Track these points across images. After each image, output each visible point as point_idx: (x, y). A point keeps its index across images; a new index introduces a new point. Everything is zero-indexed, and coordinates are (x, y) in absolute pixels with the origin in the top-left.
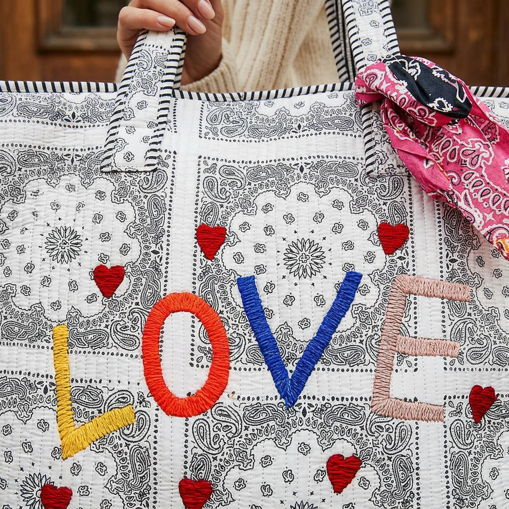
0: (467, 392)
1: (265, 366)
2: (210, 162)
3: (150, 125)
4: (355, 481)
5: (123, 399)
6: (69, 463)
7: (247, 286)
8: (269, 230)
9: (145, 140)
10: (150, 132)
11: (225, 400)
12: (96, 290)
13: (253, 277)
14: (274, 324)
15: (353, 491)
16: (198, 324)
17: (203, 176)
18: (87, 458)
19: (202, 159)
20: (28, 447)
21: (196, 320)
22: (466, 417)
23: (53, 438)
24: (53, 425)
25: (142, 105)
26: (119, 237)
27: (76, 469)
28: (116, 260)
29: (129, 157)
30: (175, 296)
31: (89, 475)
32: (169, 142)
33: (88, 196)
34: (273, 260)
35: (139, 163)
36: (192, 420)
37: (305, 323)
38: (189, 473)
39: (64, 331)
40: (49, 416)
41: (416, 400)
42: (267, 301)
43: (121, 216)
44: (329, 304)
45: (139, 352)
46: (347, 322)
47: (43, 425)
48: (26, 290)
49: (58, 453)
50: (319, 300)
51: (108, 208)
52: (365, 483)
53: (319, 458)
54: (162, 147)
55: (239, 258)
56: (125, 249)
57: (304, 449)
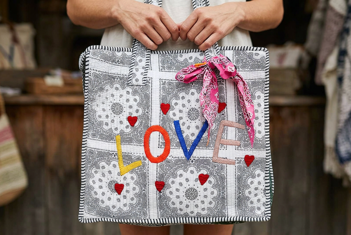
0: (244, 157)
1: (181, 148)
2: (164, 81)
3: (143, 68)
4: (207, 182)
5: (139, 159)
6: (123, 177)
7: (177, 123)
8: (184, 106)
9: (142, 74)
10: (143, 71)
11: (169, 158)
12: (128, 124)
13: (178, 121)
14: (184, 135)
15: (207, 184)
16: (161, 135)
17: (162, 86)
18: (128, 175)
19: (161, 80)
20: (110, 172)
21: (160, 134)
22: (243, 164)
23: (118, 169)
24: (118, 166)
25: (141, 61)
26: (135, 107)
27: (125, 178)
28: (134, 115)
29: (137, 80)
30: (154, 126)
31: (129, 180)
32: (150, 74)
33: (124, 92)
34: (184, 115)
35: (140, 82)
36: (159, 164)
37: (193, 134)
38: (158, 179)
39: (119, 137)
40: (116, 163)
41: (226, 158)
42: (183, 128)
43: (135, 100)
44: (200, 129)
45: (143, 144)
46: (205, 135)
47: (115, 166)
48: (107, 124)
49: (119, 174)
50: (197, 127)
51: (131, 97)
52: (210, 182)
53: (196, 175)
54: (148, 76)
55: (174, 115)
56: (137, 111)
57: (192, 172)
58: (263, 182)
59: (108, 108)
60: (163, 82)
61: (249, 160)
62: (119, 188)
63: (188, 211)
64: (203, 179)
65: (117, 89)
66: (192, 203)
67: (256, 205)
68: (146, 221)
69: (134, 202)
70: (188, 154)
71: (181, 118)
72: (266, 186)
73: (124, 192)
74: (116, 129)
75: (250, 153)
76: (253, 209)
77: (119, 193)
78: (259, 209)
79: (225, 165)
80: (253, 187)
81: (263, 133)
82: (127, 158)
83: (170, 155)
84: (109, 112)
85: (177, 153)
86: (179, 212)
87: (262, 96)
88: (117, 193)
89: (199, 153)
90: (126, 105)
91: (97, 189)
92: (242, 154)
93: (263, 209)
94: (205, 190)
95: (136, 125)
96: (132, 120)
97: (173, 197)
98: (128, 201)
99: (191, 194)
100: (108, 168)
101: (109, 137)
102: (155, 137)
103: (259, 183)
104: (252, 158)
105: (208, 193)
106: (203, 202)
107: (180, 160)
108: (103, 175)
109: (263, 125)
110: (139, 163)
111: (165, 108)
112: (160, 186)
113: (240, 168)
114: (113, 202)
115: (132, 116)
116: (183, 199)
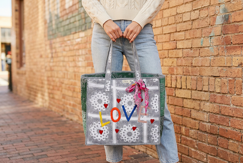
58: (157, 129)
59: (96, 101)
60: (117, 90)
61: (152, 121)
62: (101, 132)
63: (128, 140)
64: (134, 129)
65: (100, 93)
66: (130, 138)
67: (155, 138)
68: (112, 144)
69: (107, 137)
70: (128, 119)
71: (125, 105)
72: (159, 131)
73: (103, 134)
74: (100, 109)
75: (153, 118)
76: (154, 140)
77: (101, 134)
78: (156, 140)
79: (143, 123)
80: (153, 131)
81: (158, 110)
82: (104, 121)
83: (121, 119)
84: (97, 102)
85: (124, 118)
86: (125, 141)
87: (158, 96)
88: (100, 134)
89: (132, 119)
90: (103, 100)
91: (92, 133)
92: (149, 119)
93: (157, 140)
94: (135, 132)
95: (107, 107)
96: (106, 106)
97: (122, 135)
98: (105, 137)
99: (129, 134)
100: (96, 124)
101: (97, 112)
102: (115, 112)
103: (156, 130)
104: (154, 120)
105: (136, 134)
106: (134, 137)
107: (124, 121)
108: (95, 127)
109: (158, 107)
110: (109, 122)
111: (119, 101)
112: (117, 131)
113: (148, 124)
114: (99, 137)
115: (106, 104)
116: (126, 136)
